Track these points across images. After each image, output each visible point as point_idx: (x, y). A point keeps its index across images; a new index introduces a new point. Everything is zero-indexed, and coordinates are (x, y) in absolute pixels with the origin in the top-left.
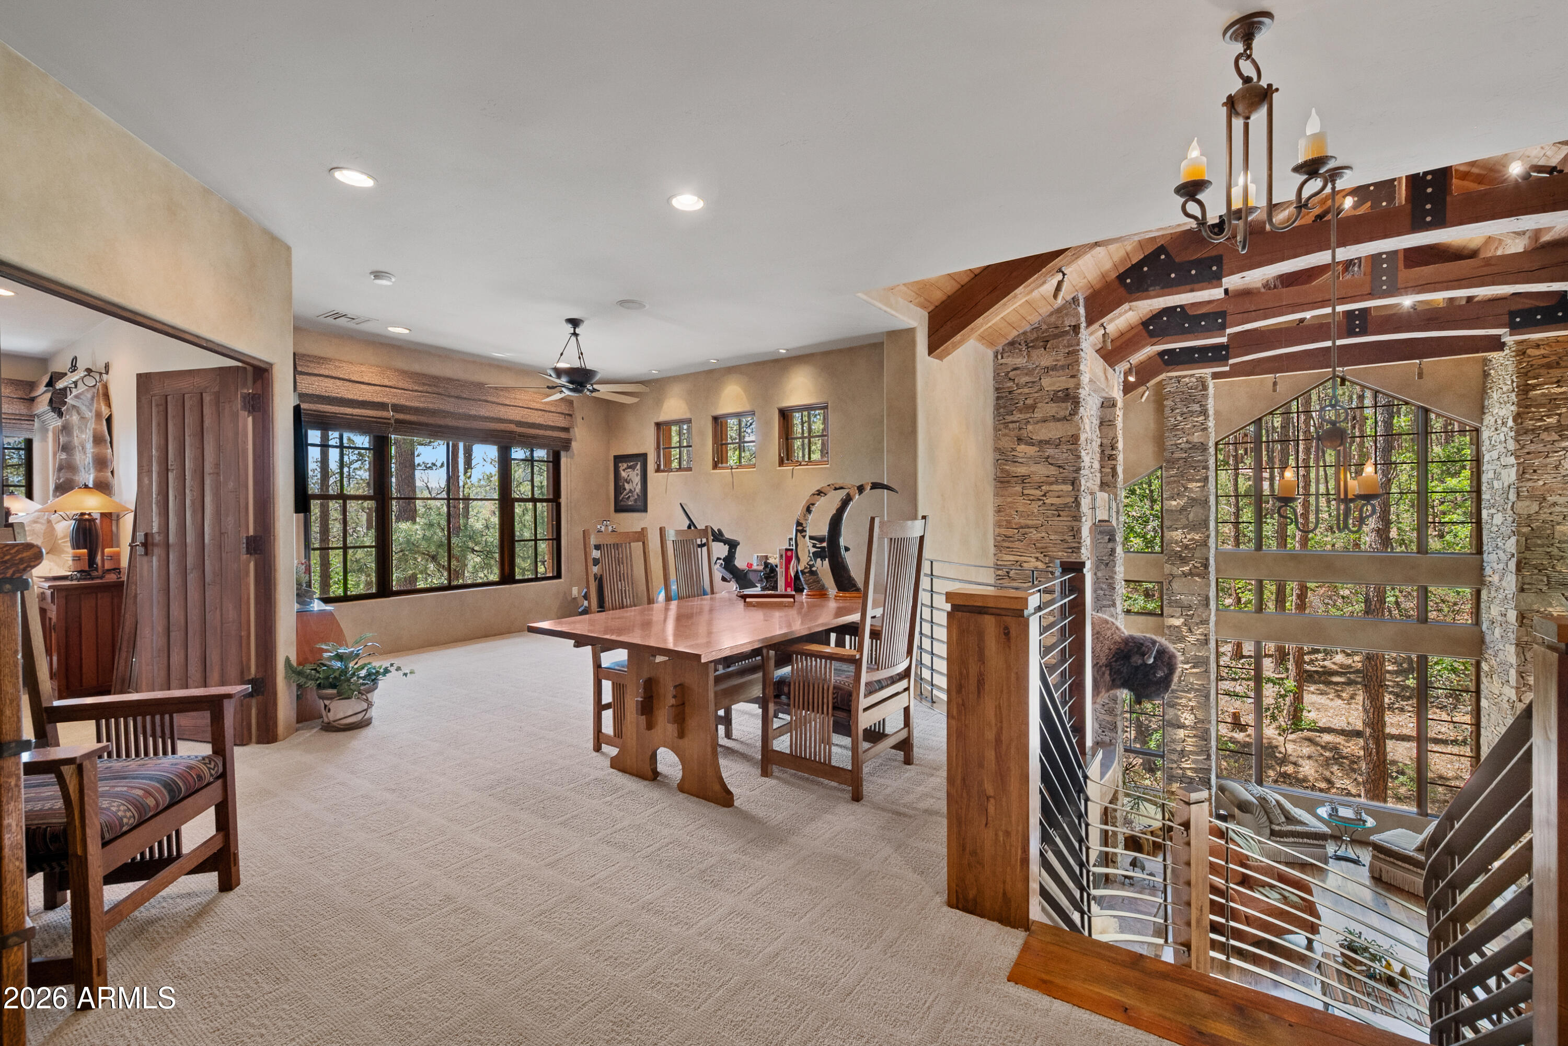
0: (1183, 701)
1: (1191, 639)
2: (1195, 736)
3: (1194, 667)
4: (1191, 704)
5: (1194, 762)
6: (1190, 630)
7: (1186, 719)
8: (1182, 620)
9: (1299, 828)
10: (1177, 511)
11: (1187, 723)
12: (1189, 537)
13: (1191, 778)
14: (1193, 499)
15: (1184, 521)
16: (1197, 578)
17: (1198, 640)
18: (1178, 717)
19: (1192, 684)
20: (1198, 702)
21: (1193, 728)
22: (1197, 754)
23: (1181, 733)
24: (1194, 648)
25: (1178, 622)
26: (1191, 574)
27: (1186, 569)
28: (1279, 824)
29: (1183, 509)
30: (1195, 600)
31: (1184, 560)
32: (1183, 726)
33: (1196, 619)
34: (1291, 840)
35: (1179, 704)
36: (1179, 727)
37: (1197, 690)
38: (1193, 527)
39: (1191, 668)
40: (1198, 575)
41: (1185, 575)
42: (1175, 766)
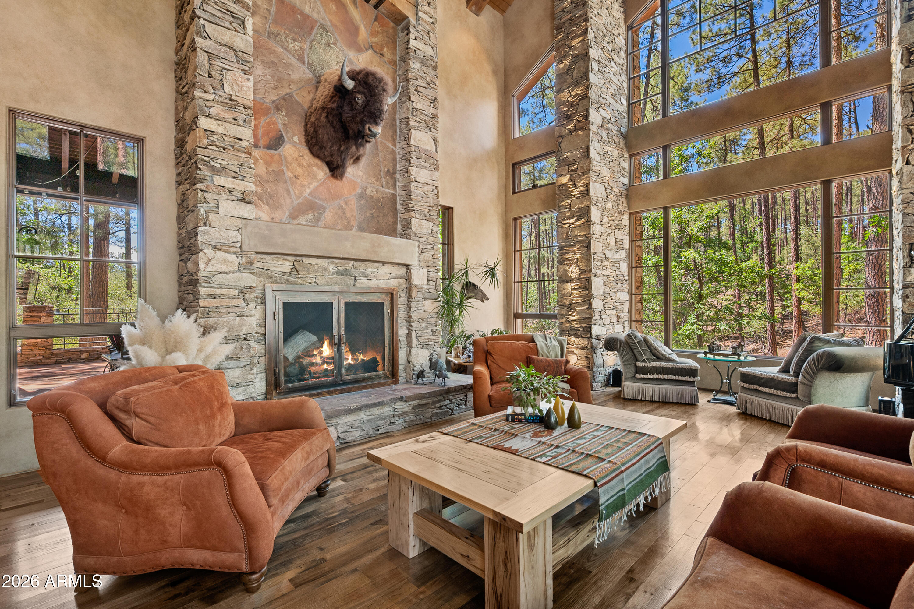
0: (569, 256)
1: (576, 193)
2: (580, 288)
3: (578, 220)
4: (576, 256)
5: (579, 313)
6: (575, 185)
7: (572, 272)
8: (568, 176)
9: (663, 364)
10: (564, 73)
11: (573, 276)
12: (573, 94)
13: (577, 330)
14: (577, 56)
15: (570, 80)
16: (579, 132)
17: (581, 192)
18: (566, 271)
19: (576, 236)
20: (582, 253)
21: (579, 280)
22: (581, 304)
23: (569, 287)
24: (578, 201)
25: (564, 180)
26: (576, 129)
27: (571, 126)
28: (644, 361)
29: (569, 69)
30: (578, 154)
31: (569, 118)
32: (570, 280)
33: (579, 173)
34: (655, 376)
35: (567, 259)
36: (567, 282)
37: (581, 242)
38: (576, 84)
39: (576, 221)
40: (581, 129)
41: (571, 132)
42: (564, 319)
